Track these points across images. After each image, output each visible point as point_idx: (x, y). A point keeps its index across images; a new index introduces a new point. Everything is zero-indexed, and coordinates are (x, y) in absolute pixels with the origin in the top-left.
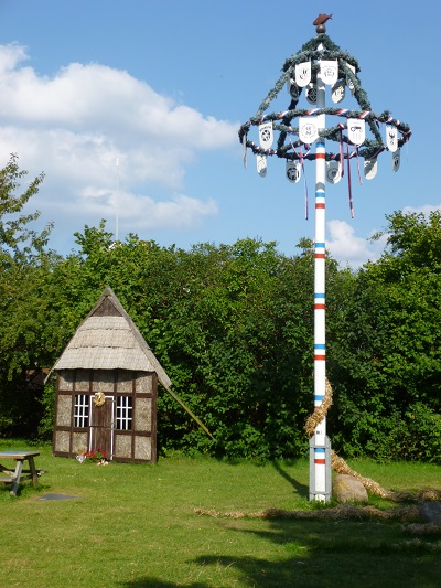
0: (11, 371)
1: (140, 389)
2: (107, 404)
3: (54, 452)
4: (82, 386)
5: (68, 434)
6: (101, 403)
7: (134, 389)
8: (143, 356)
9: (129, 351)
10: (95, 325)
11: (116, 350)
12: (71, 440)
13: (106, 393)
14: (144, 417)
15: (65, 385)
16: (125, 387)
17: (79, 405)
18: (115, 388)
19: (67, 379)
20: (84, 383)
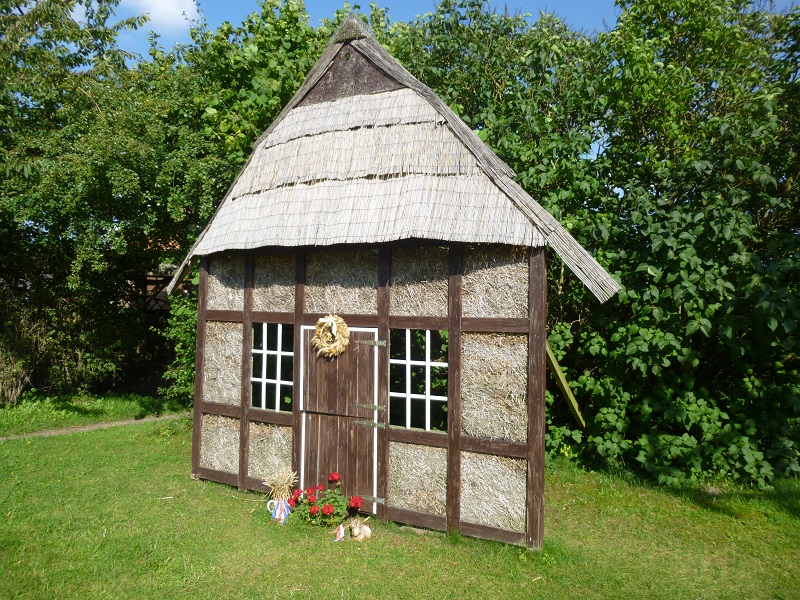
0: (77, 266)
1: (474, 307)
2: (355, 354)
3: (196, 469)
4: (274, 298)
5: (236, 425)
6: (339, 346)
7: (455, 307)
8: (495, 198)
9: (445, 182)
10: (313, 126)
11: (395, 184)
12: (244, 441)
13: (351, 320)
14: (498, 395)
15: (222, 296)
16: (419, 300)
17: (265, 352)
18: (383, 304)
19: (227, 281)
20: (278, 290)
